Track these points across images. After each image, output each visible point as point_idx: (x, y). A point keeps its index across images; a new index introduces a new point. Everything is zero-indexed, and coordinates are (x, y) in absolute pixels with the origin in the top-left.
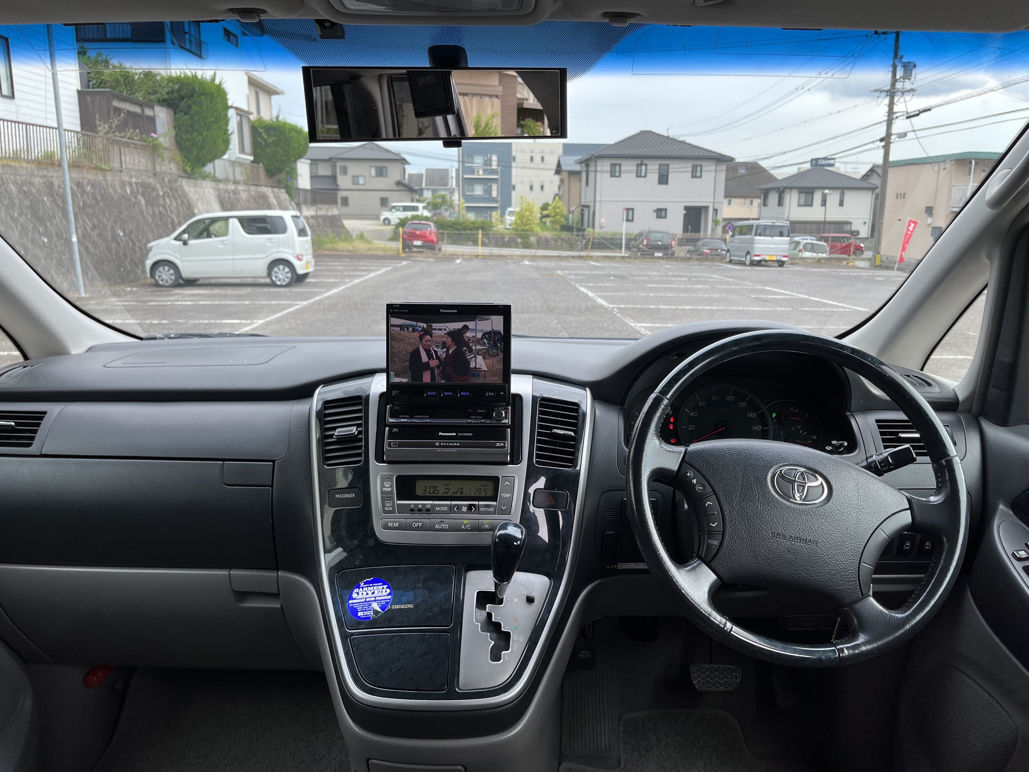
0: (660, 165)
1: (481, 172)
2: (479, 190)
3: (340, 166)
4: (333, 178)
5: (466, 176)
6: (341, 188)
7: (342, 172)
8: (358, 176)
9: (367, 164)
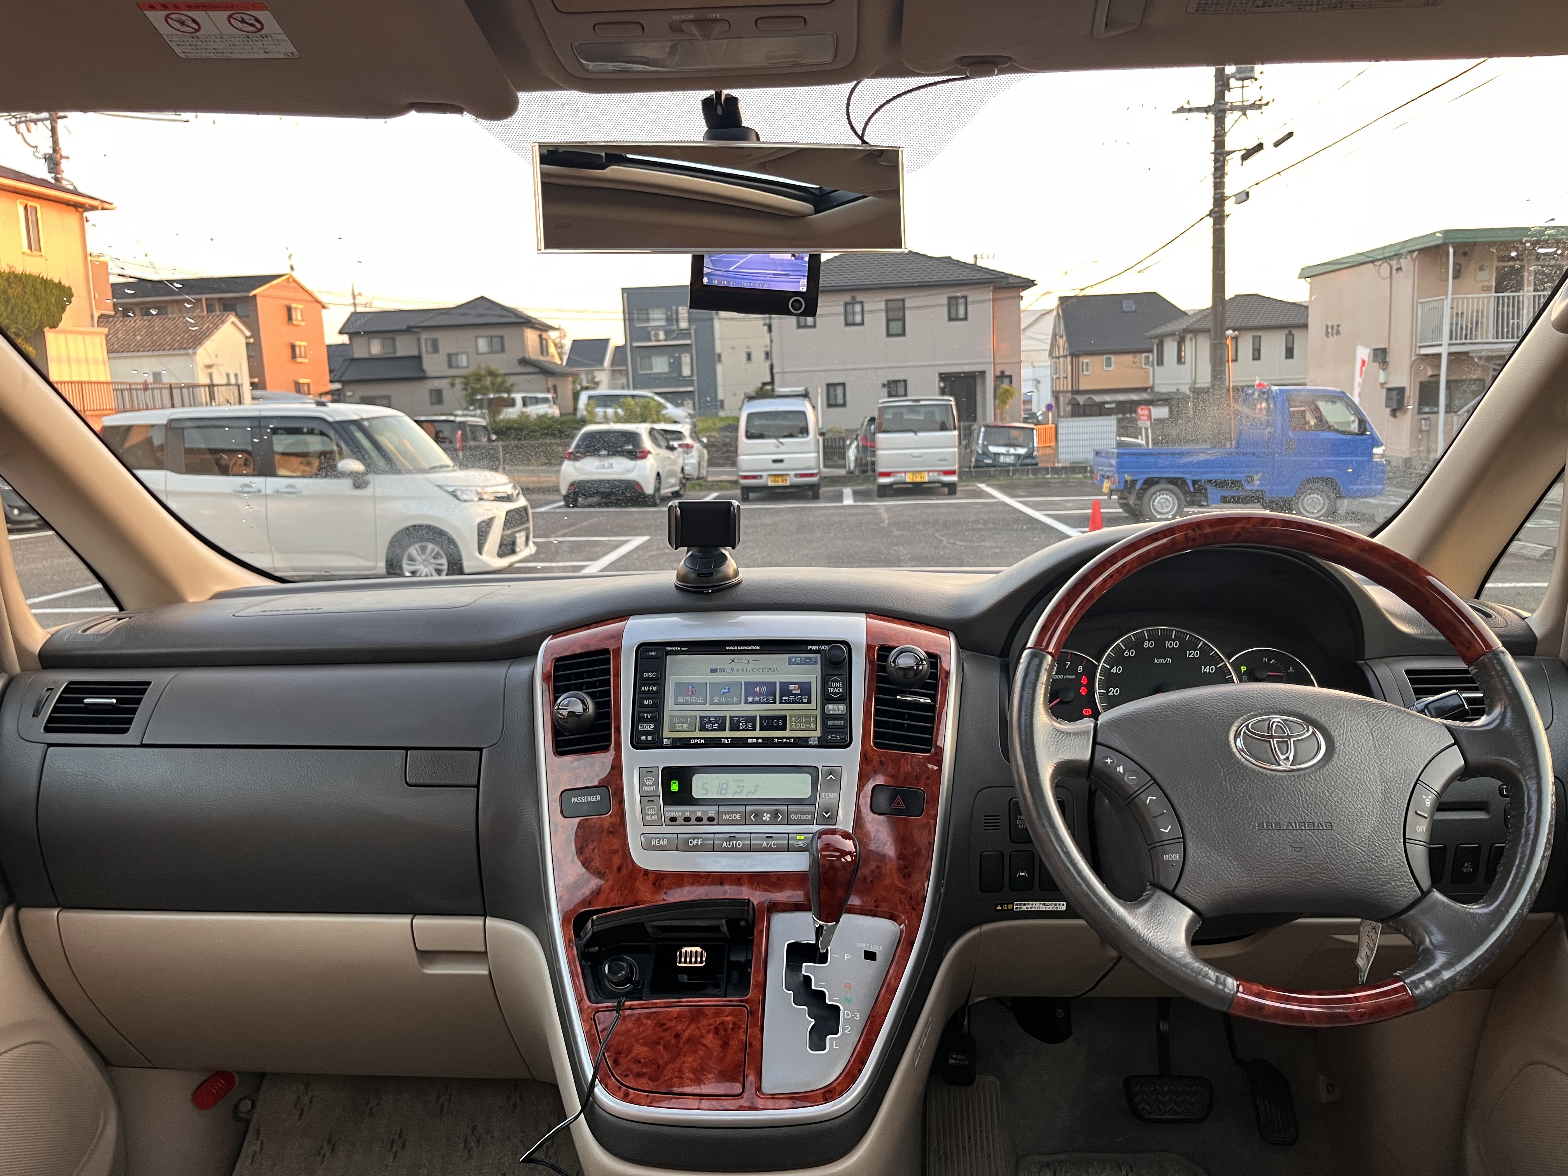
0: (887, 301)
1: (662, 335)
2: (660, 365)
3: (426, 340)
4: (419, 358)
5: (635, 344)
6: (429, 374)
7: (430, 349)
8: (456, 354)
9: (471, 334)
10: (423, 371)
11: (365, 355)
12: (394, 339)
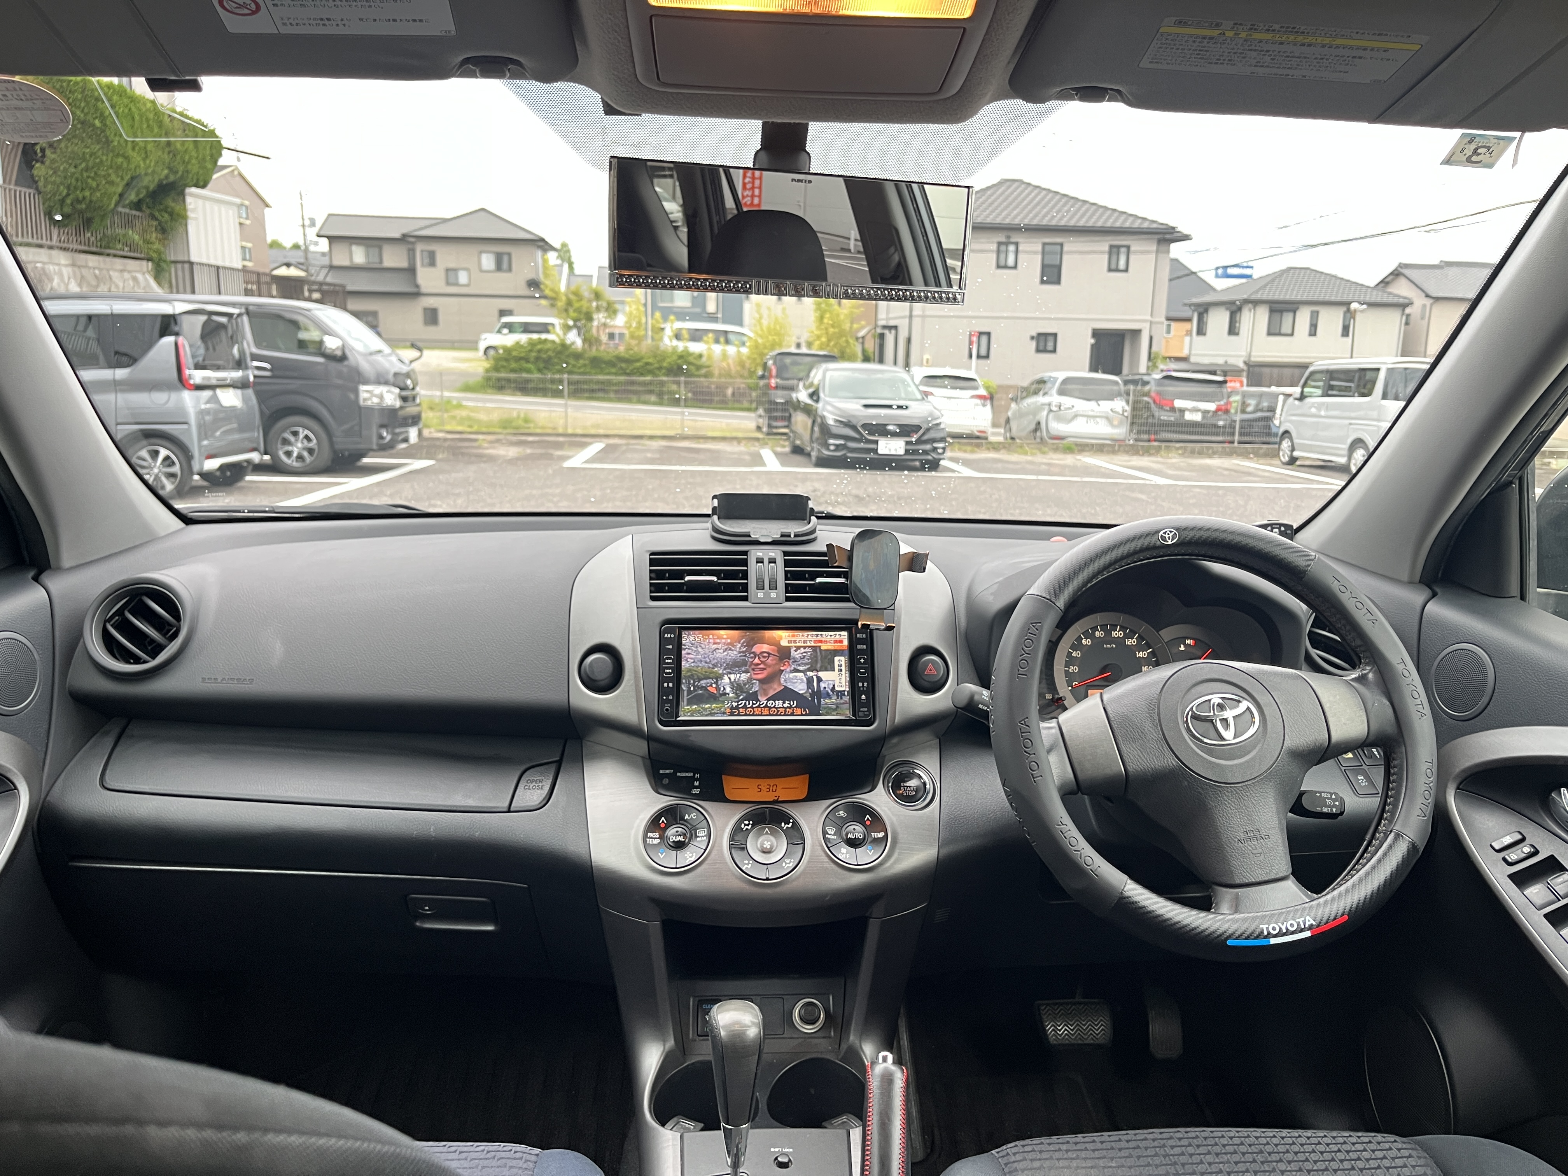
0: (1045, 245)
3: (422, 251)
4: (411, 271)
6: (424, 290)
7: (427, 261)
8: (455, 270)
9: (473, 249)
10: (417, 286)
11: (346, 263)
12: (380, 248)
